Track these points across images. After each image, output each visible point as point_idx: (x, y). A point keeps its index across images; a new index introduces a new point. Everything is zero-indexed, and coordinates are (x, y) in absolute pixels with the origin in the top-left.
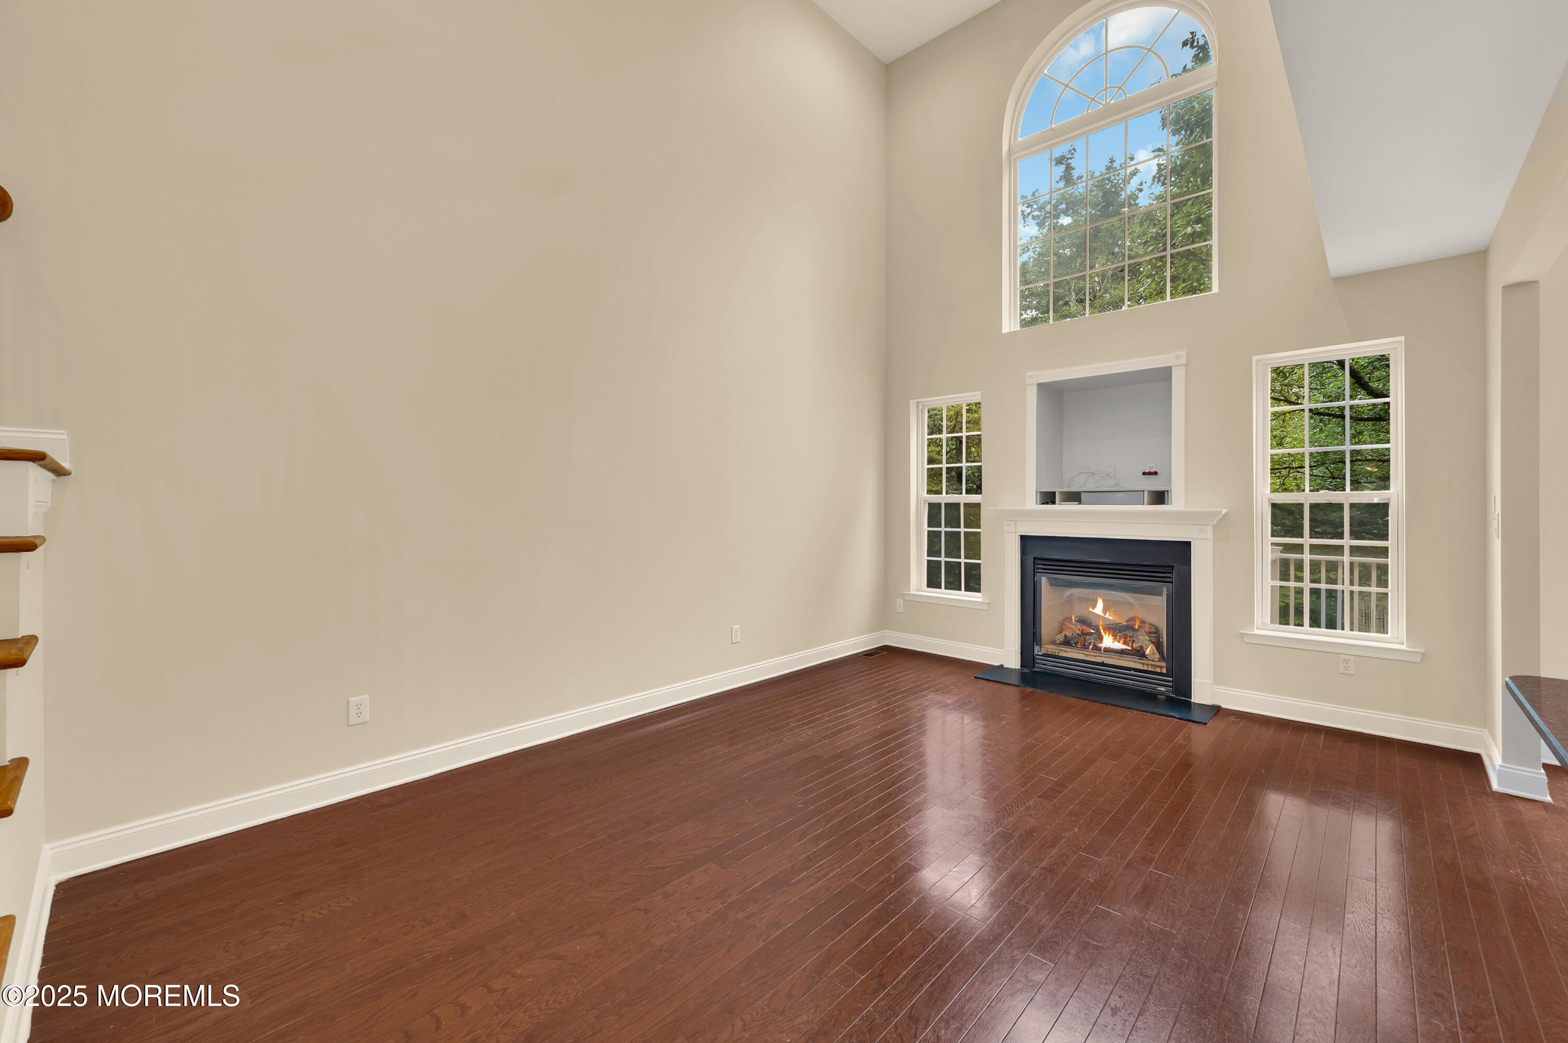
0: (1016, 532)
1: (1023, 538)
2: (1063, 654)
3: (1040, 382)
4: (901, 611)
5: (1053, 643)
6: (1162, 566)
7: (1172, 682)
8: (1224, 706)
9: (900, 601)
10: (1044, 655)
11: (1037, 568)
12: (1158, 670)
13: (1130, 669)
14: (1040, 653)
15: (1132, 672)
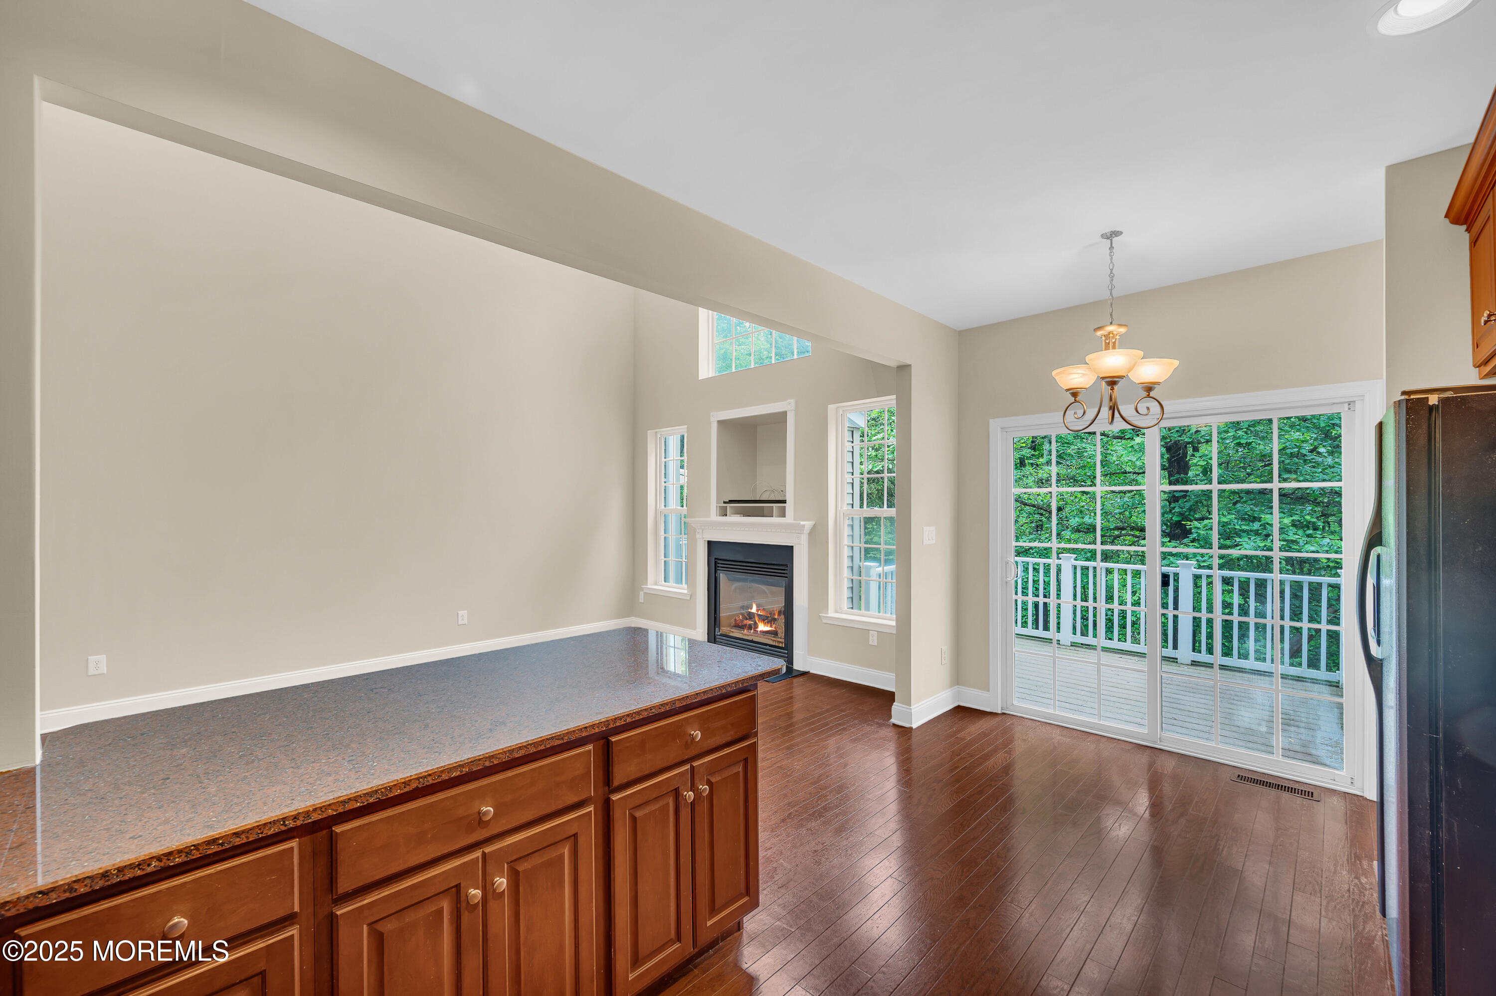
0: (703, 538)
1: (709, 543)
2: (731, 634)
3: (719, 419)
4: (643, 601)
5: (729, 626)
6: (782, 565)
7: (787, 654)
8: (812, 671)
9: (642, 593)
10: (721, 635)
11: (718, 567)
12: (781, 645)
13: (766, 645)
14: (719, 634)
15: (768, 647)
